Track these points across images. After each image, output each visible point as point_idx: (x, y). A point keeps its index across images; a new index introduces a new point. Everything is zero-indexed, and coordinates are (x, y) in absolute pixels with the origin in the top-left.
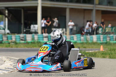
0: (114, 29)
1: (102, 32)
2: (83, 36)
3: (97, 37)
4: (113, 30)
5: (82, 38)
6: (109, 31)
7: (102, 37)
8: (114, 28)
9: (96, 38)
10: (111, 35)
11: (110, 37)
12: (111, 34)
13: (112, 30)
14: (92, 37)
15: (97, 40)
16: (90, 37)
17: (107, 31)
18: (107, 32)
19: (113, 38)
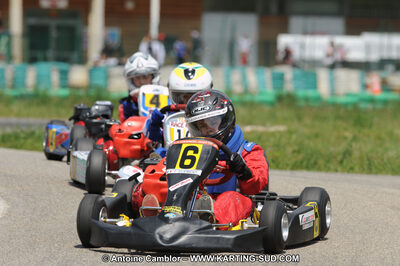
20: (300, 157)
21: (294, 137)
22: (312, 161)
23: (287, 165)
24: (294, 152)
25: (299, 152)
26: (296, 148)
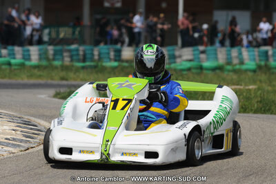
0: (80, 32)
1: (50, 39)
2: (5, 48)
3: (40, 50)
4: (77, 33)
5: (4, 52)
6: (67, 36)
7: (51, 49)
8: (78, 29)
9: (37, 53)
10: (73, 47)
11: (70, 51)
12: (72, 43)
13: (74, 33)
14: (28, 51)
15: (40, 59)
16: (24, 51)
17: (62, 35)
18: (62, 39)
19: (78, 55)
20: (261, 105)
21: (260, 92)
22: (267, 108)
23: (252, 110)
24: (257, 102)
25: (261, 102)
26: (259, 99)
